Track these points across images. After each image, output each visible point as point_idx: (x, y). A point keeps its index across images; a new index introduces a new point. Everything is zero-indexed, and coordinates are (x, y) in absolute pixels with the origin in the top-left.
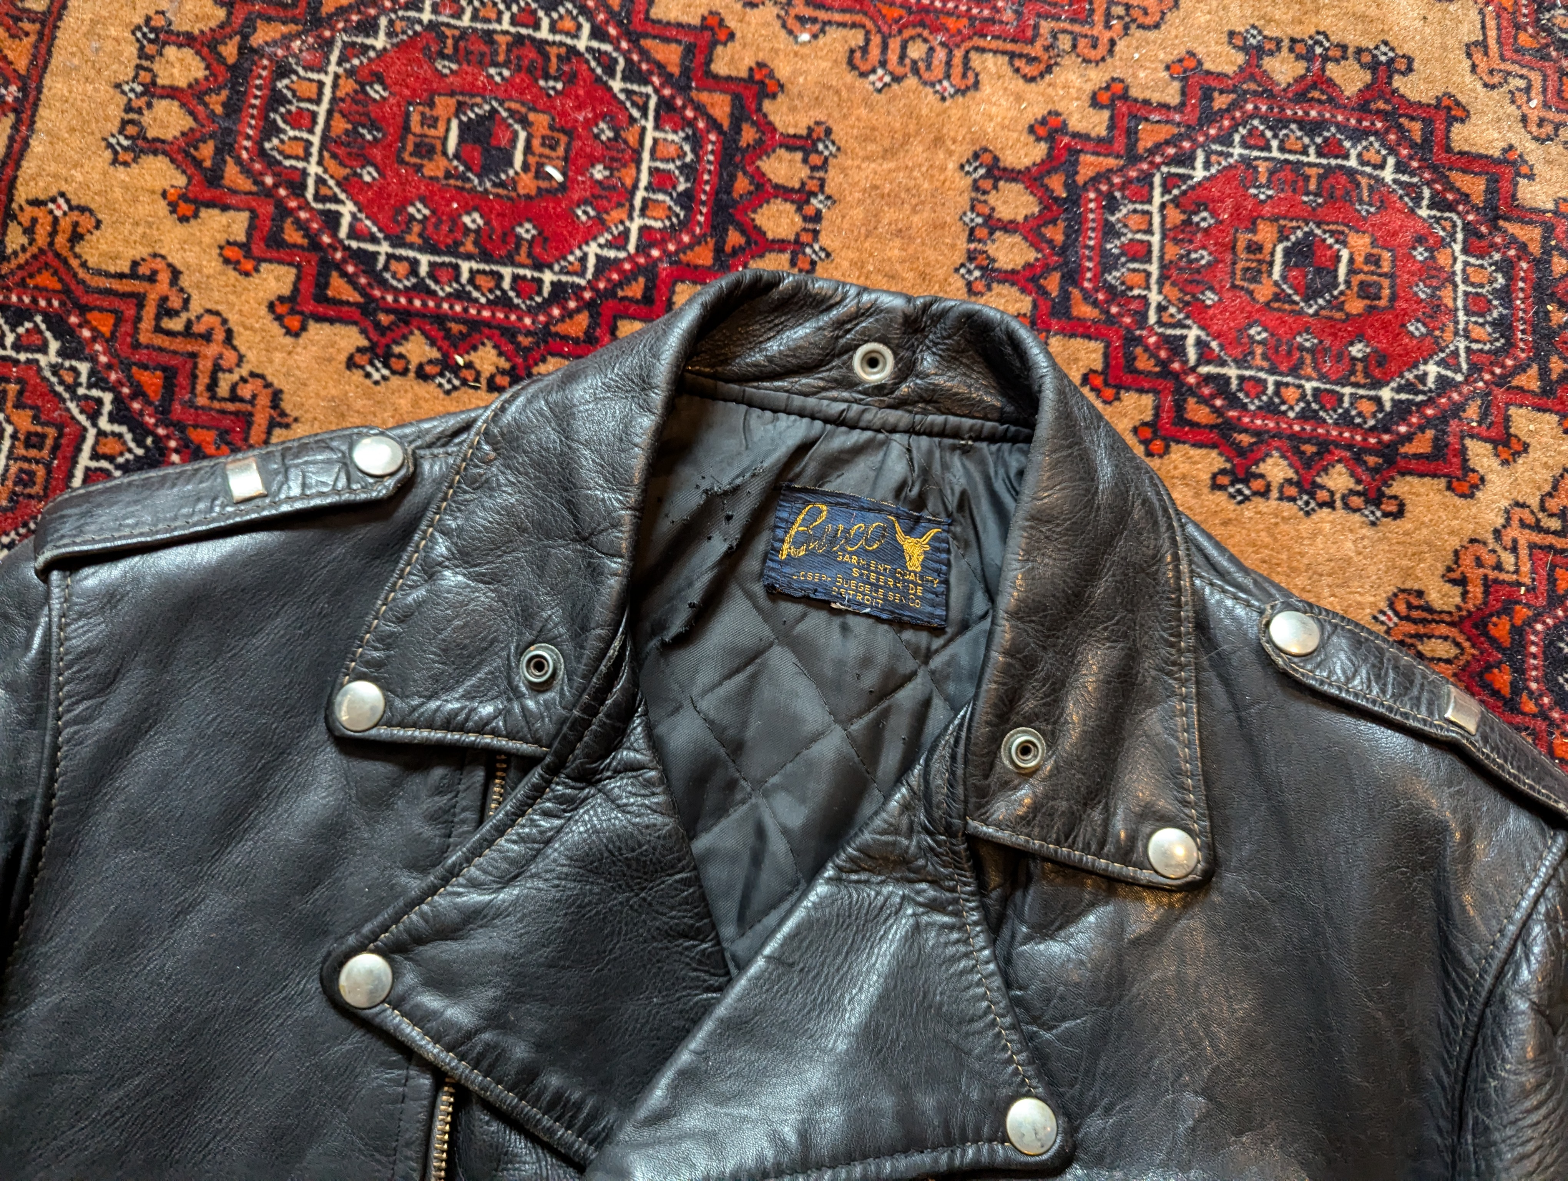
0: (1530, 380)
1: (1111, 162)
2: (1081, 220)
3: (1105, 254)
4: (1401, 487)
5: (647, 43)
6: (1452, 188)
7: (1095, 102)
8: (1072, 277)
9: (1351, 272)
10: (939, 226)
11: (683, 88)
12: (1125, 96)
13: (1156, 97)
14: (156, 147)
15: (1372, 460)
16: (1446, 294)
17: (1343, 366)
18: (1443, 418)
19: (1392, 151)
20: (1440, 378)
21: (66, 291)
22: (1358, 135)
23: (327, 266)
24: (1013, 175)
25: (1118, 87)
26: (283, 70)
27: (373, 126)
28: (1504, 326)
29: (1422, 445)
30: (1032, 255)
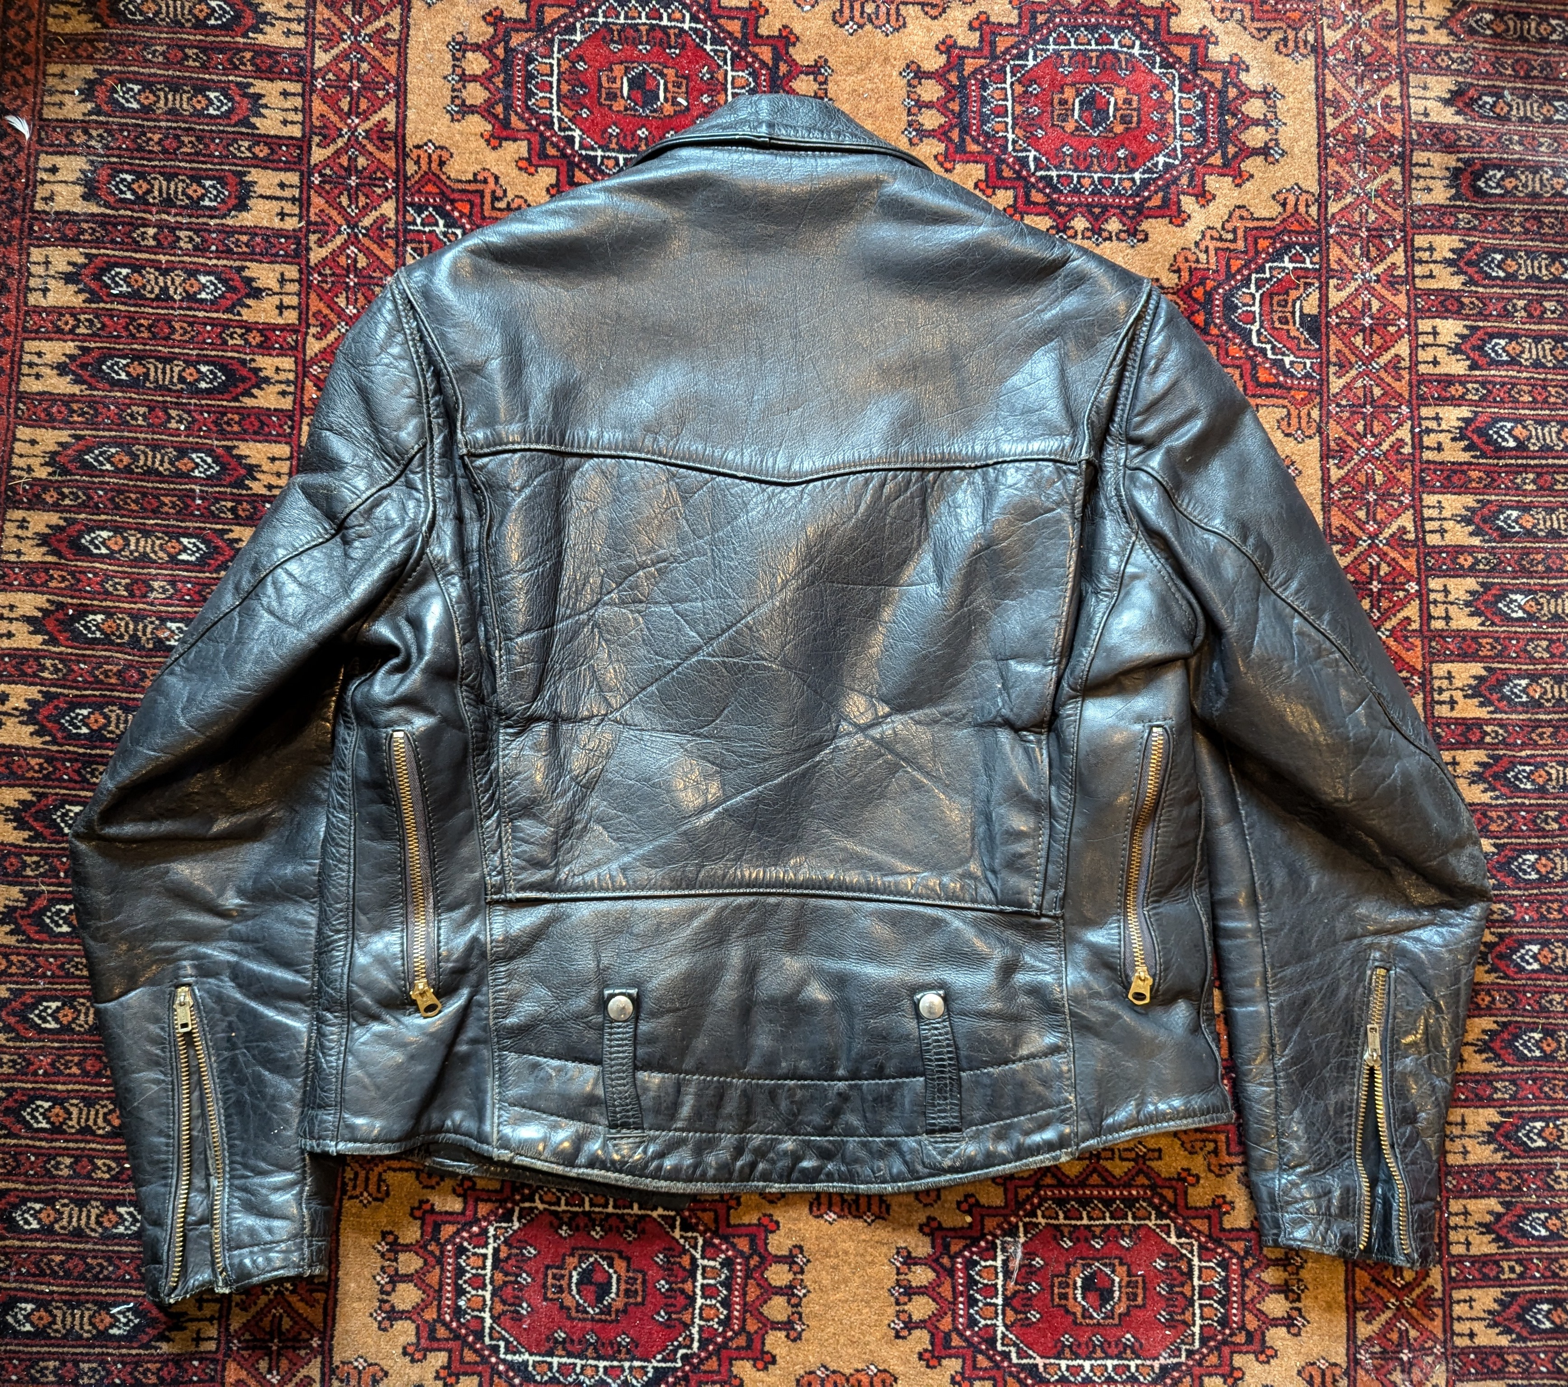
0: (1216, 160)
1: (983, 61)
2: (968, 97)
3: (982, 114)
4: (1145, 225)
5: (722, 21)
6: (1172, 55)
7: (971, 28)
8: (965, 130)
9: (1116, 109)
10: (890, 109)
11: (744, 45)
12: (988, 22)
13: (1005, 21)
14: (472, 110)
15: (1131, 213)
16: (1169, 117)
17: (1114, 164)
18: (1167, 186)
19: (1138, 37)
20: (1166, 164)
21: (442, 194)
22: (1118, 30)
23: (572, 165)
24: (929, 75)
25: (983, 17)
26: (529, 60)
27: (582, 86)
28: (1202, 131)
29: (1156, 201)
30: (943, 120)
